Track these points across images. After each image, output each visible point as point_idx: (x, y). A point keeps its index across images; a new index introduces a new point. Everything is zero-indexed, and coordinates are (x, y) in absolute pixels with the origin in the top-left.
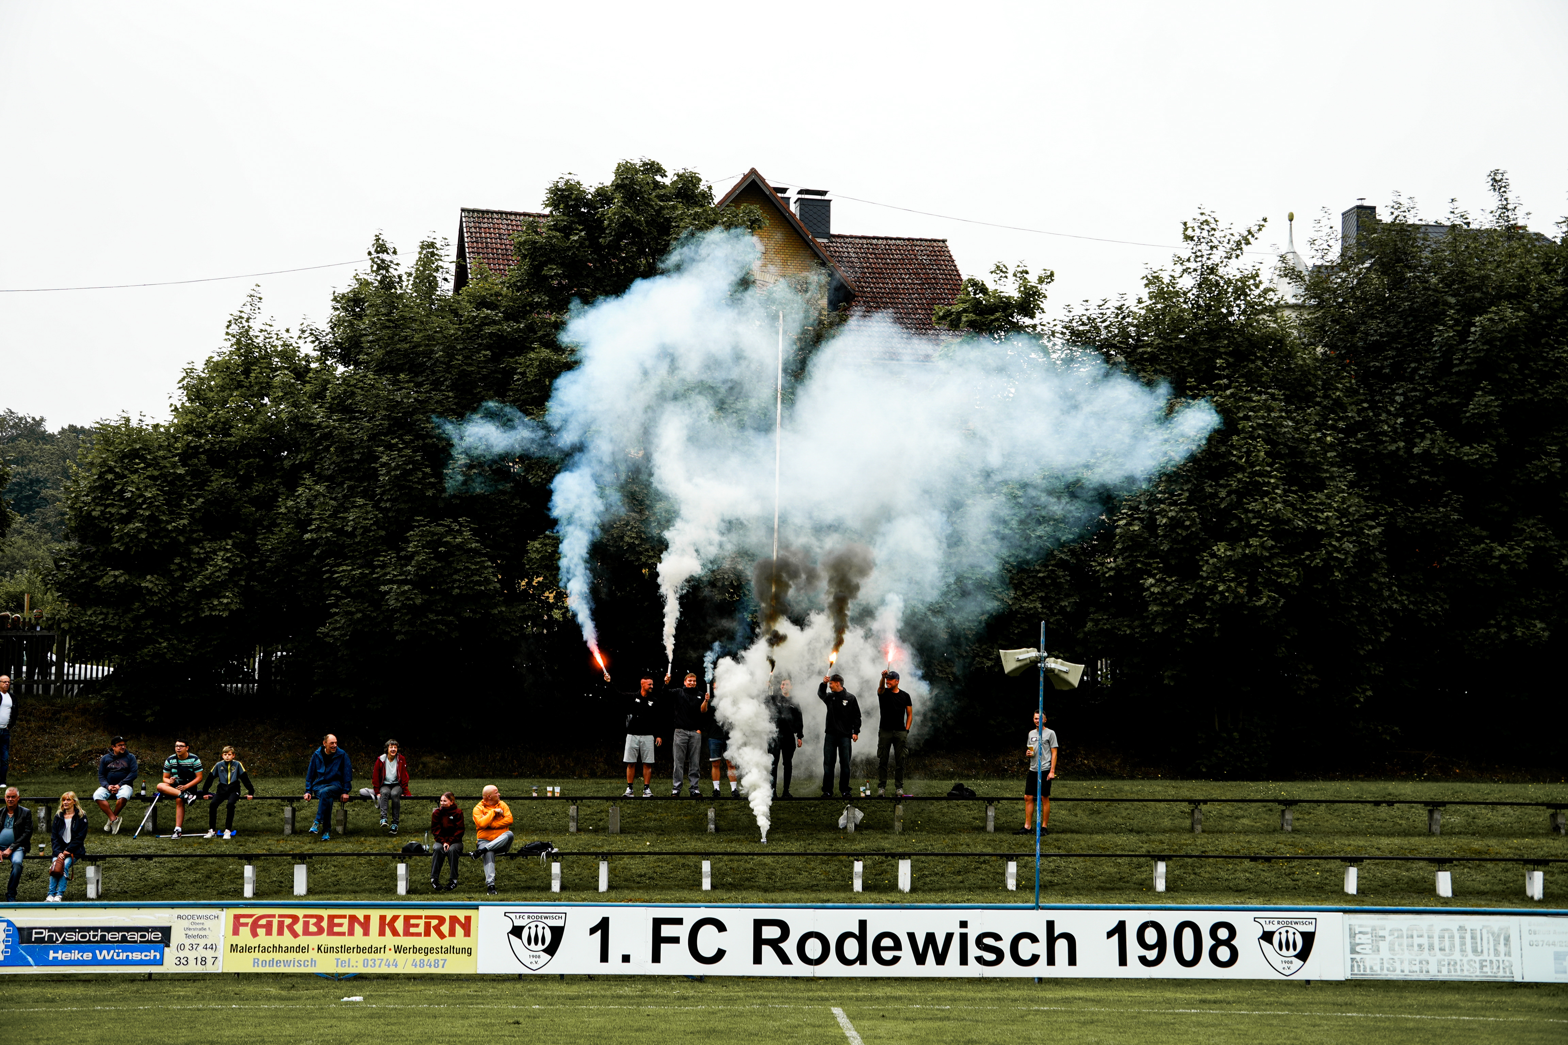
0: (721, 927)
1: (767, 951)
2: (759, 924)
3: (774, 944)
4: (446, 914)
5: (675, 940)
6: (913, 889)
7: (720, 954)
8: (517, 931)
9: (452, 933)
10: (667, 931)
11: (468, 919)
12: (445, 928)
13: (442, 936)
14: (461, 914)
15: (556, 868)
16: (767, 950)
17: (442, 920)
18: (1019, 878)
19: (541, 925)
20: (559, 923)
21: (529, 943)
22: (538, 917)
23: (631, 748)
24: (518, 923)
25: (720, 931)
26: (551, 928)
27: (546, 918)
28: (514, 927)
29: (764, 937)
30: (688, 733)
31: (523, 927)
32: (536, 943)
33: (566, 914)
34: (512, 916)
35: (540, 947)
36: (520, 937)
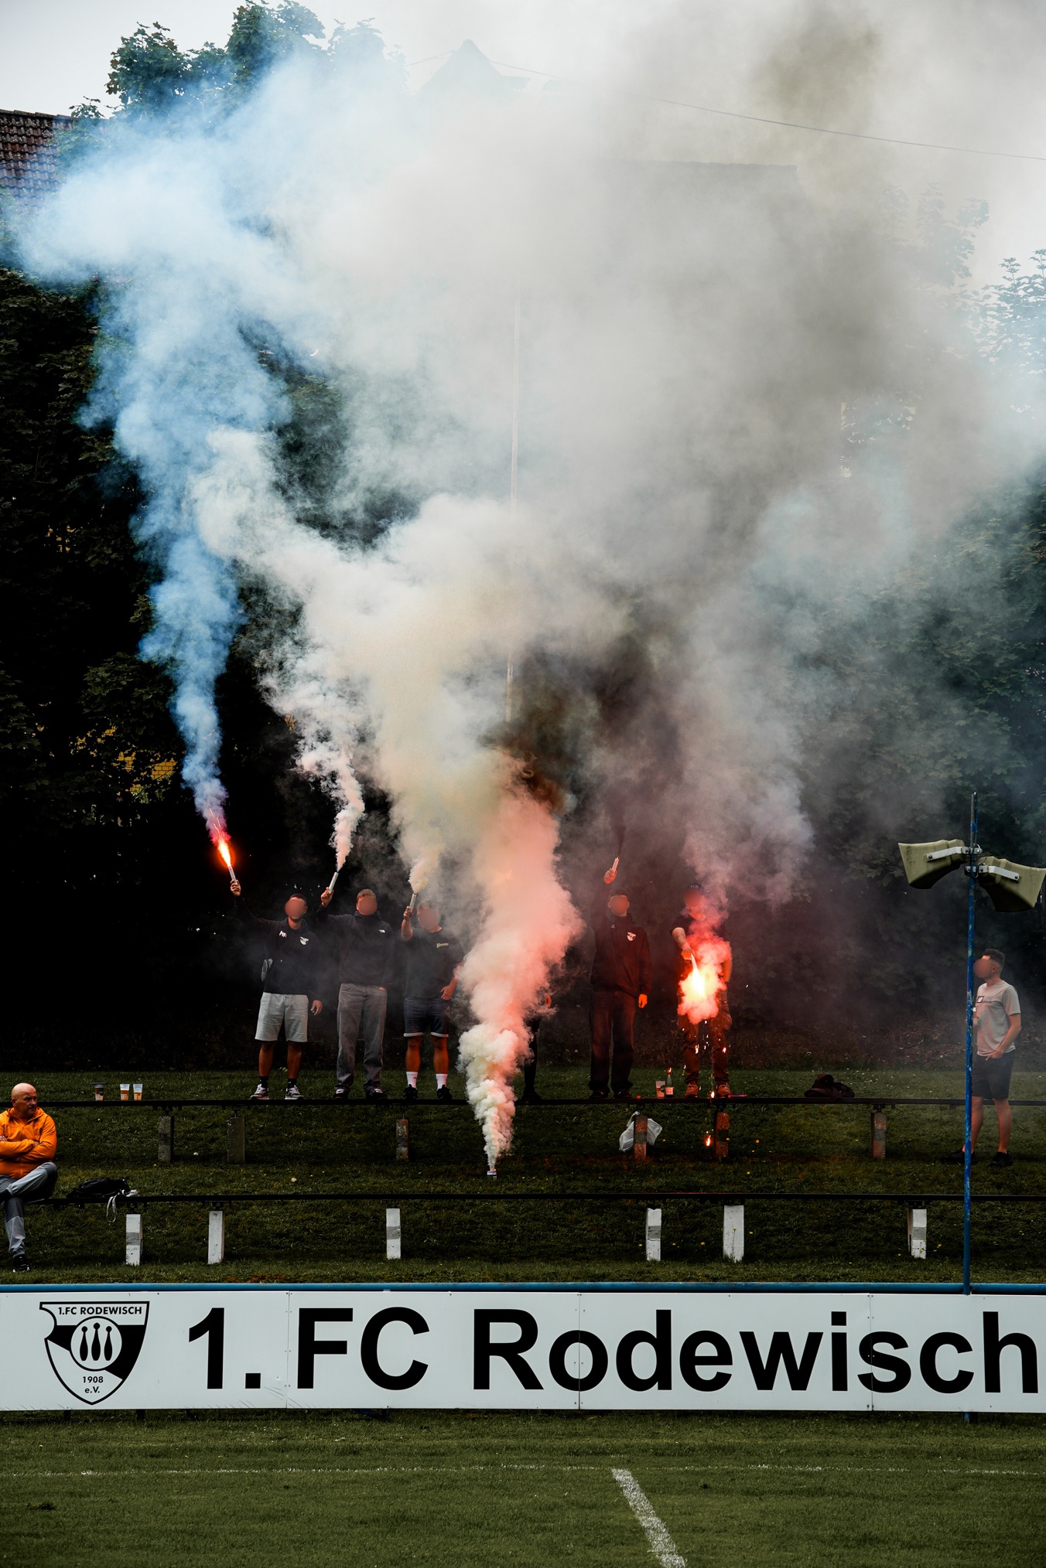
0: (418, 1324)
1: (498, 1365)
3: (511, 1353)
5: (339, 1347)
6: (749, 1256)
7: (417, 1371)
8: (61, 1336)
10: (324, 1331)
15: (133, 1223)
18: (931, 1237)
19: (104, 1324)
20: (136, 1320)
21: (84, 1356)
22: (98, 1311)
23: (270, 1017)
24: (64, 1320)
25: (416, 1332)
26: (121, 1328)
27: (113, 1311)
28: (56, 1327)
29: (493, 1340)
30: (364, 989)
31: (73, 1328)
32: (96, 1357)
33: (148, 1303)
34: (54, 1308)
35: (103, 1362)
36: (67, 1345)
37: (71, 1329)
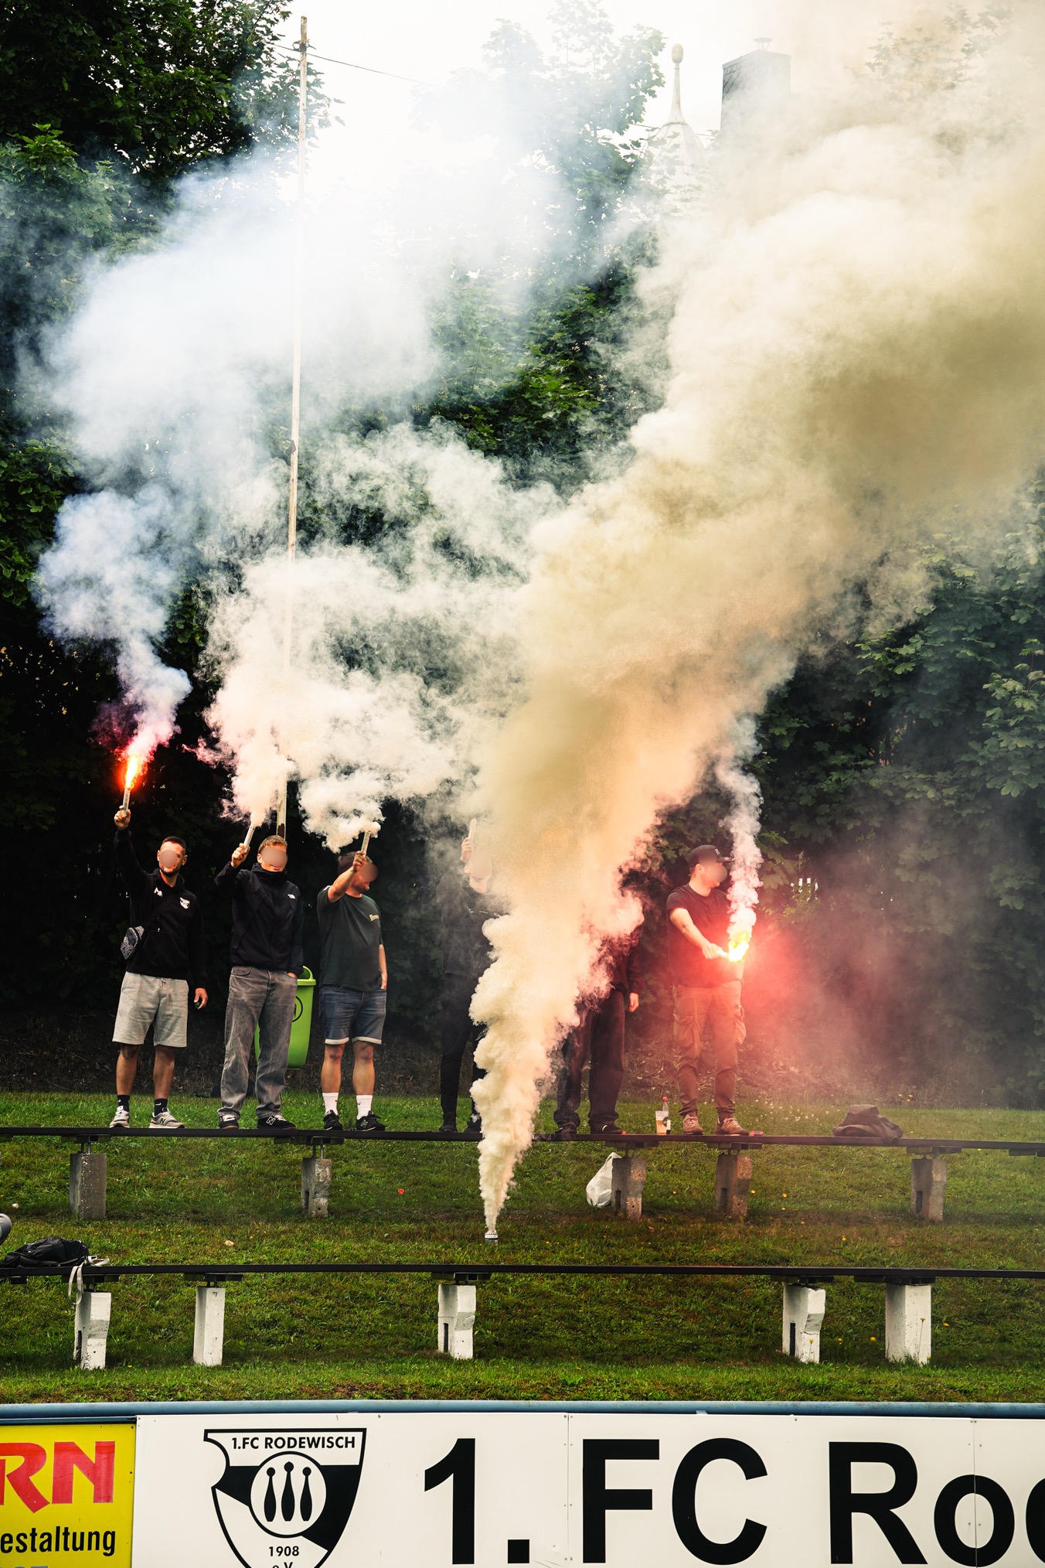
0: (752, 1465)
2: (842, 1456)
3: (881, 1507)
4: (46, 1437)
5: (640, 1500)
7: (753, 1535)
8: (237, 1482)
9: (63, 1493)
10: (619, 1474)
11: (106, 1450)
12: (43, 1480)
13: (34, 1501)
14: (86, 1438)
15: (101, 1305)
16: (863, 1526)
17: (33, 1455)
19: (299, 1463)
20: (346, 1457)
21: (270, 1515)
22: (291, 1442)
23: (139, 1010)
24: (242, 1458)
25: (749, 1475)
26: (325, 1470)
27: (314, 1443)
28: (230, 1470)
29: (855, 1489)
30: (271, 976)
31: (254, 1470)
32: (288, 1515)
33: (364, 1431)
34: (225, 1439)
35: (298, 1524)
36: (244, 1497)
37: (252, 1471)
